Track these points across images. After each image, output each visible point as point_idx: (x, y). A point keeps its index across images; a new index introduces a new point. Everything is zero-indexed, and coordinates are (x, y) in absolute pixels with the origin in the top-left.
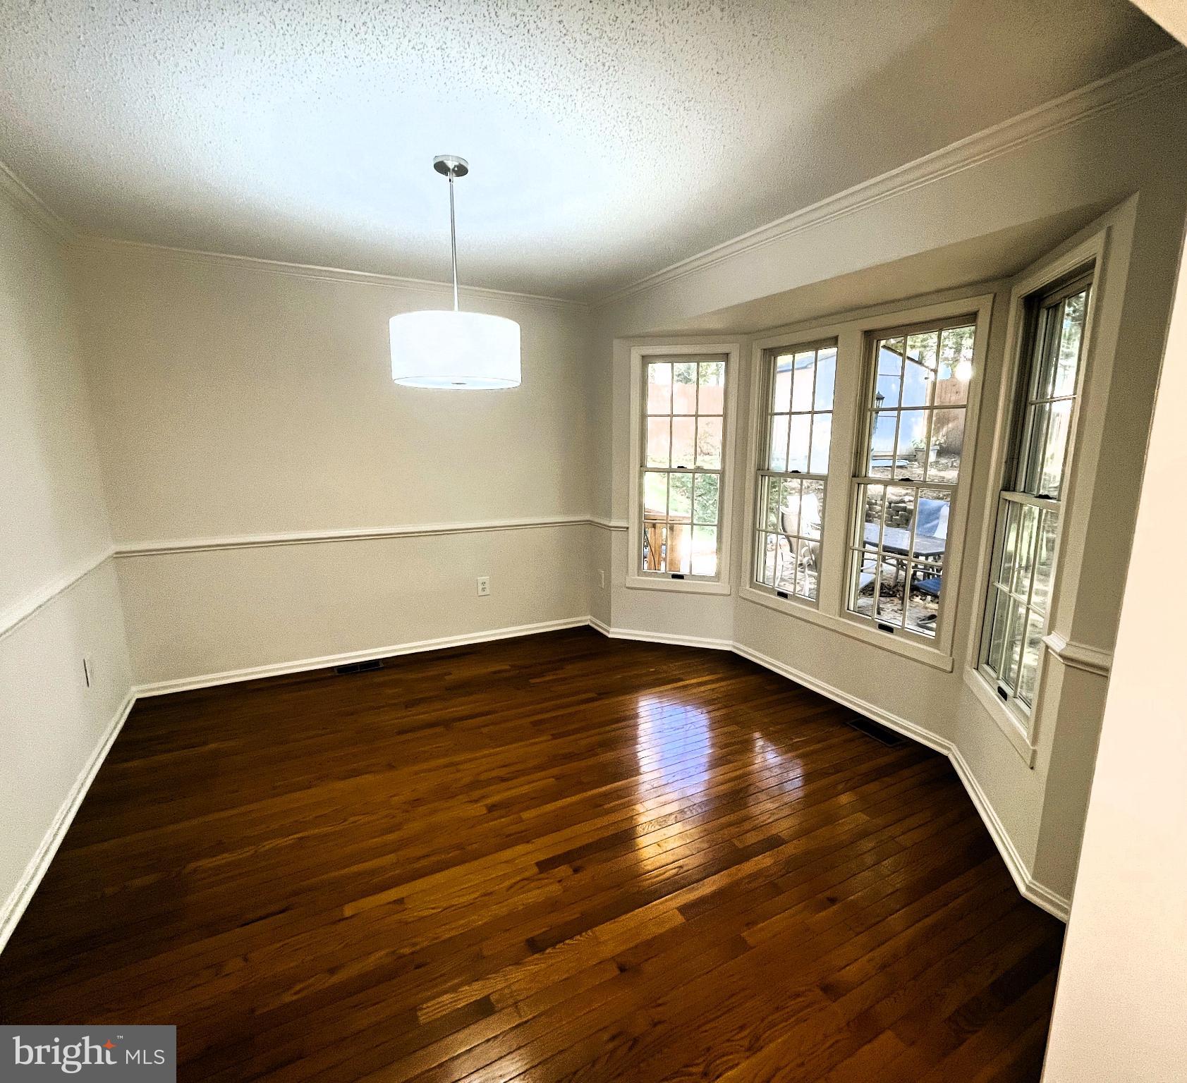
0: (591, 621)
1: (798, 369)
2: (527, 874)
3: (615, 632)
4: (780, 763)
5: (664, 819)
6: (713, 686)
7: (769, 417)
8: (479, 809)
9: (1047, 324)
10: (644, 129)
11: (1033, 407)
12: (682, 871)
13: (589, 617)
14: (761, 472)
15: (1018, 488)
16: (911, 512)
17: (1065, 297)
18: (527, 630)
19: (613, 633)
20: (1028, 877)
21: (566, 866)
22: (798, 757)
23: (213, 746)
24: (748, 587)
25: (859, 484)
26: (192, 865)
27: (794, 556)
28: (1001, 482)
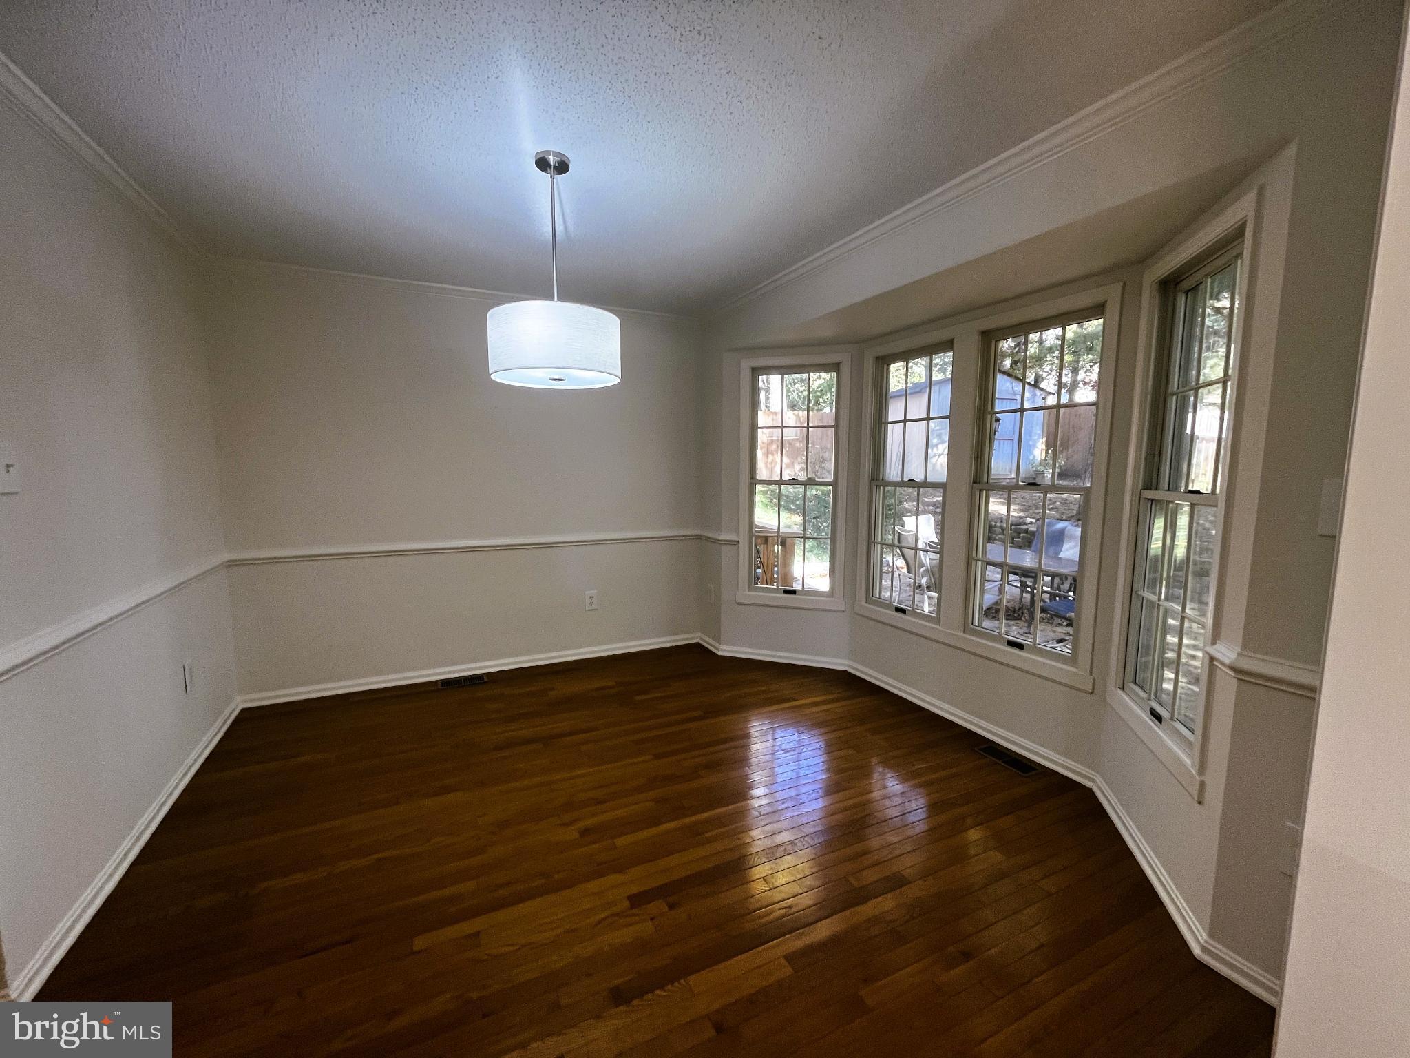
0: (701, 639)
1: (911, 394)
2: (616, 909)
3: (725, 650)
4: (901, 791)
5: (771, 851)
6: (829, 706)
7: (883, 426)
8: (571, 834)
9: (1186, 307)
10: (744, 111)
11: (1174, 398)
12: (790, 912)
13: (699, 634)
14: (875, 483)
15: (1161, 486)
16: (1033, 533)
17: (1207, 275)
18: (634, 646)
19: (722, 650)
20: (1203, 936)
21: (660, 901)
22: (920, 785)
23: (307, 758)
24: (863, 603)
25: (980, 490)
26: (264, 885)
27: (912, 576)
28: (1141, 479)
